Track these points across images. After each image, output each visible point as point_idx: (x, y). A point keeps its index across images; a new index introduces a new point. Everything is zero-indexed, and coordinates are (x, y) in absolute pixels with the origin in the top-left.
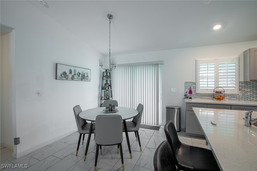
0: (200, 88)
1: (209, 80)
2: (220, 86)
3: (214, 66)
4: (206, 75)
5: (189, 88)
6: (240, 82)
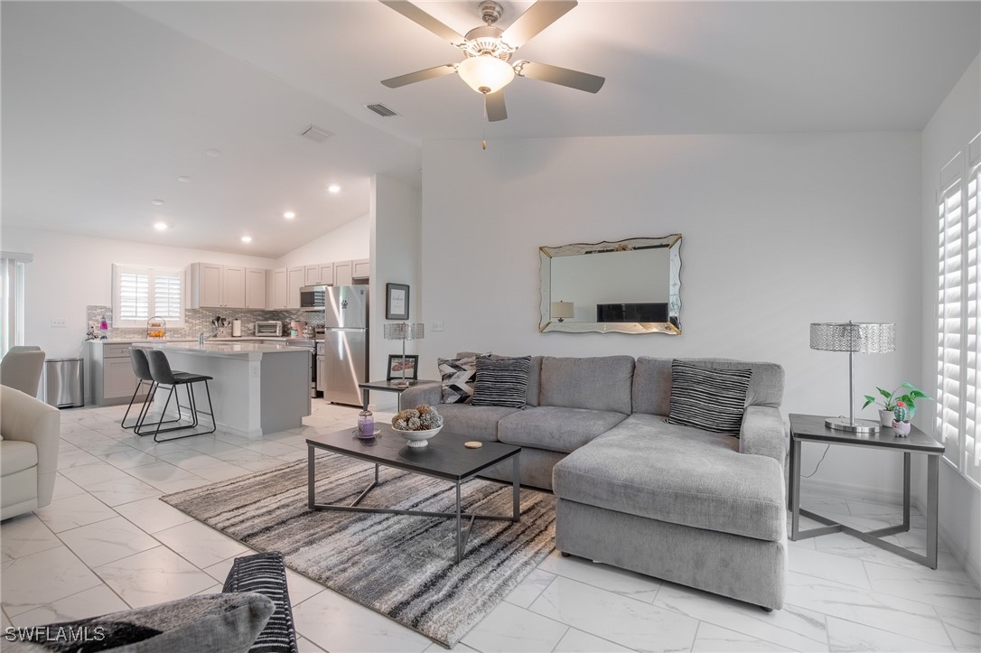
0: (122, 318)
1: (139, 304)
2: (157, 315)
3: (147, 280)
4: (134, 295)
5: (99, 318)
6: (186, 310)
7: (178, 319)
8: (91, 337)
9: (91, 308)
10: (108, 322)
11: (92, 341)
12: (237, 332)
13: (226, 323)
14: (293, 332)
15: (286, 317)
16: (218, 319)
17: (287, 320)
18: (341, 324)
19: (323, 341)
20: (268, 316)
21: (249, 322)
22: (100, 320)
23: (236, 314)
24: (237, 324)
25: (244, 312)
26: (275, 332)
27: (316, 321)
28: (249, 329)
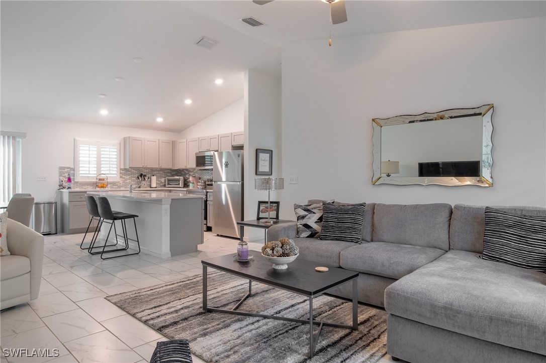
0: (80, 175)
1: (91, 166)
2: (102, 173)
3: (96, 149)
4: (88, 159)
5: (66, 175)
6: (121, 169)
7: (116, 175)
8: (61, 187)
9: (61, 168)
10: (72, 177)
11: (62, 190)
12: (154, 185)
13: (146, 178)
14: (191, 185)
15: (186, 174)
16: (141, 175)
17: (187, 176)
18: (224, 179)
19: (212, 191)
20: (174, 173)
21: (161, 177)
22: (67, 176)
23: (153, 171)
24: (154, 179)
25: (159, 171)
26: (179, 184)
27: (206, 177)
28: (161, 183)
